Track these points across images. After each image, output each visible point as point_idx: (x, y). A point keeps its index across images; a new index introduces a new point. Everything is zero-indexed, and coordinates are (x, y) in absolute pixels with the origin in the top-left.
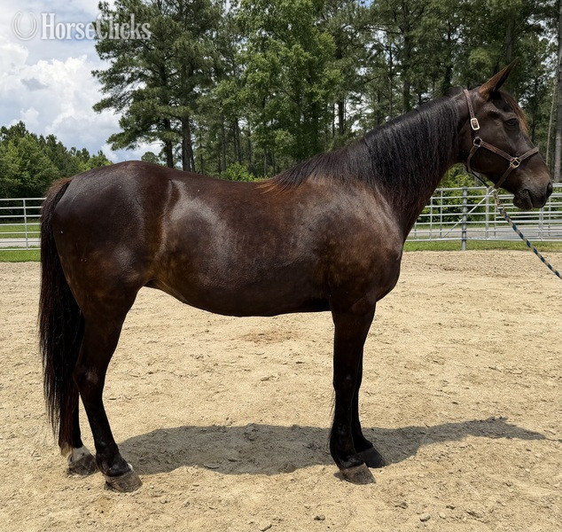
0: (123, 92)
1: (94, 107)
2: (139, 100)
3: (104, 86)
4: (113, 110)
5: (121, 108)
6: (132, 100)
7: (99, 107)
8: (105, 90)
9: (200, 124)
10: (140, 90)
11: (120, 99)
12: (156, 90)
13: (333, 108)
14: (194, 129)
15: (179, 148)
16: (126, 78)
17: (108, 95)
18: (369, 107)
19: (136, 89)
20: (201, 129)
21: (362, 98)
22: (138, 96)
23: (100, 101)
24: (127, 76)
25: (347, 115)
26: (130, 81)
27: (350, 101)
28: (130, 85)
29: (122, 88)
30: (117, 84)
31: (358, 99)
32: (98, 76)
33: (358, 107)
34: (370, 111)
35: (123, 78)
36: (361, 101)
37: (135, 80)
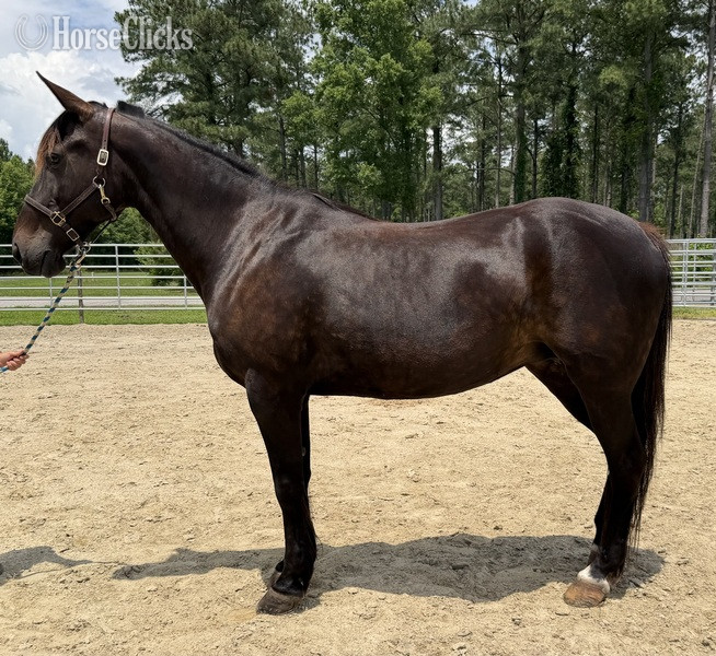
0: (155, 107)
2: (179, 118)
3: (129, 97)
10: (180, 105)
12: (201, 105)
13: (425, 135)
16: (160, 89)
18: (472, 135)
19: (176, 103)
21: (463, 123)
22: (177, 111)
24: (161, 85)
25: (443, 144)
26: (165, 92)
27: (448, 126)
28: (167, 97)
29: (154, 101)
30: (148, 96)
31: (458, 124)
32: (124, 85)
33: (458, 134)
34: (471, 140)
35: (156, 89)
36: (462, 127)
37: (172, 91)
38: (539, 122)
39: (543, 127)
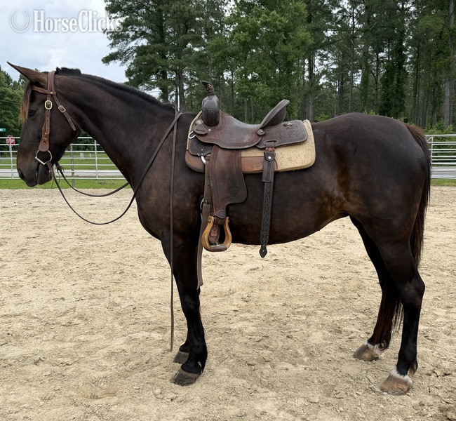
0: (127, 48)
1: (103, 60)
2: (142, 55)
3: (112, 41)
4: (118, 62)
5: (126, 60)
6: (135, 54)
7: (107, 60)
8: (113, 45)
9: (191, 74)
10: (143, 46)
11: (125, 53)
12: (156, 45)
13: (304, 64)
14: (186, 79)
15: (173, 95)
16: (131, 36)
17: (115, 50)
18: (335, 63)
19: (140, 45)
20: (192, 79)
21: (329, 55)
22: (141, 51)
23: (108, 55)
24: (132, 34)
25: (316, 69)
26: (134, 38)
27: (319, 57)
28: (135, 42)
29: (127, 44)
30: (123, 40)
31: (326, 56)
32: (108, 34)
33: (325, 62)
34: (335, 67)
35: (128, 36)
36: (328, 58)
37: (138, 37)
38: (379, 55)
39: (382, 58)
